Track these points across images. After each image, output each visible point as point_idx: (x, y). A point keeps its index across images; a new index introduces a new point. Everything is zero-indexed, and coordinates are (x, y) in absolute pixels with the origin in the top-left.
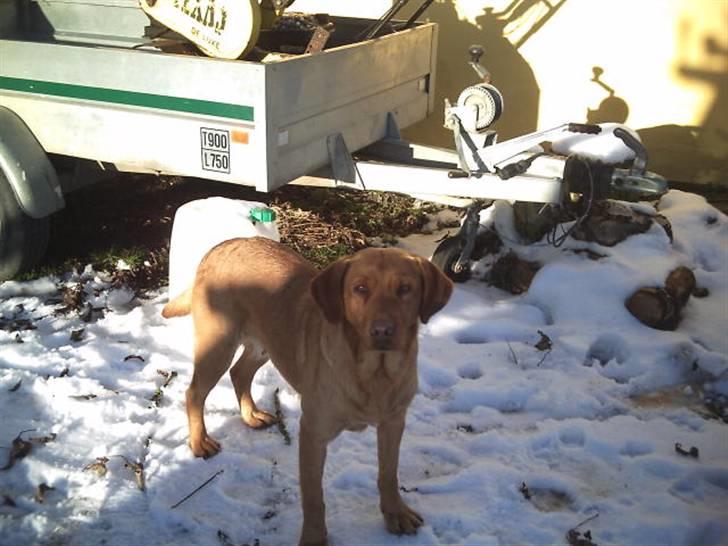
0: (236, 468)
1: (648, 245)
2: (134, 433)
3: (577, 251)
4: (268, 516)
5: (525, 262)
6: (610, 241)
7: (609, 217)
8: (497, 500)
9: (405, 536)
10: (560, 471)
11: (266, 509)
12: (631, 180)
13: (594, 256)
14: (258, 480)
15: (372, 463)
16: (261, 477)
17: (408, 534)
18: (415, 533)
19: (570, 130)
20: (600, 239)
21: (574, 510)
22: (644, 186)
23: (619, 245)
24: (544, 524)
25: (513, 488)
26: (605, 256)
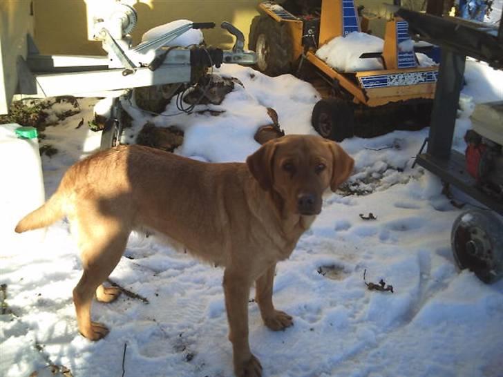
0: (133, 335)
1: (239, 99)
2: (22, 344)
3: (201, 112)
4: (190, 358)
5: (161, 128)
6: (218, 100)
7: (213, 85)
8: (314, 283)
9: (287, 329)
10: (315, 253)
11: (184, 354)
12: (236, 56)
13: (216, 113)
14: (154, 337)
15: (219, 291)
16: (153, 334)
17: (289, 327)
18: (292, 324)
19: (194, 28)
20: (213, 101)
21: (348, 272)
22: (245, 59)
23: (223, 102)
24: (348, 286)
25: (316, 272)
26: (223, 112)
